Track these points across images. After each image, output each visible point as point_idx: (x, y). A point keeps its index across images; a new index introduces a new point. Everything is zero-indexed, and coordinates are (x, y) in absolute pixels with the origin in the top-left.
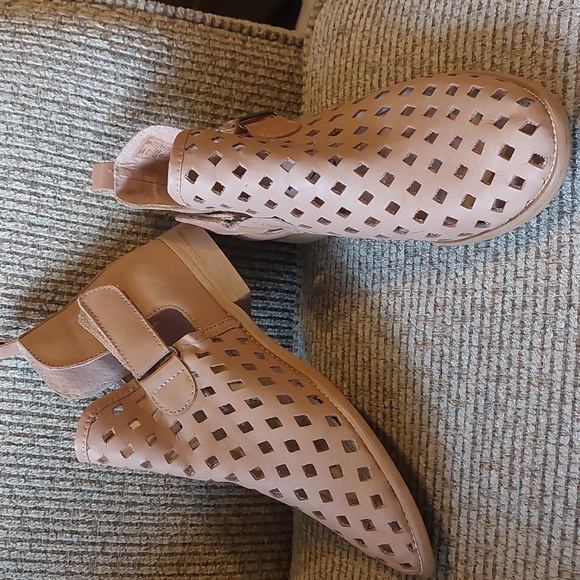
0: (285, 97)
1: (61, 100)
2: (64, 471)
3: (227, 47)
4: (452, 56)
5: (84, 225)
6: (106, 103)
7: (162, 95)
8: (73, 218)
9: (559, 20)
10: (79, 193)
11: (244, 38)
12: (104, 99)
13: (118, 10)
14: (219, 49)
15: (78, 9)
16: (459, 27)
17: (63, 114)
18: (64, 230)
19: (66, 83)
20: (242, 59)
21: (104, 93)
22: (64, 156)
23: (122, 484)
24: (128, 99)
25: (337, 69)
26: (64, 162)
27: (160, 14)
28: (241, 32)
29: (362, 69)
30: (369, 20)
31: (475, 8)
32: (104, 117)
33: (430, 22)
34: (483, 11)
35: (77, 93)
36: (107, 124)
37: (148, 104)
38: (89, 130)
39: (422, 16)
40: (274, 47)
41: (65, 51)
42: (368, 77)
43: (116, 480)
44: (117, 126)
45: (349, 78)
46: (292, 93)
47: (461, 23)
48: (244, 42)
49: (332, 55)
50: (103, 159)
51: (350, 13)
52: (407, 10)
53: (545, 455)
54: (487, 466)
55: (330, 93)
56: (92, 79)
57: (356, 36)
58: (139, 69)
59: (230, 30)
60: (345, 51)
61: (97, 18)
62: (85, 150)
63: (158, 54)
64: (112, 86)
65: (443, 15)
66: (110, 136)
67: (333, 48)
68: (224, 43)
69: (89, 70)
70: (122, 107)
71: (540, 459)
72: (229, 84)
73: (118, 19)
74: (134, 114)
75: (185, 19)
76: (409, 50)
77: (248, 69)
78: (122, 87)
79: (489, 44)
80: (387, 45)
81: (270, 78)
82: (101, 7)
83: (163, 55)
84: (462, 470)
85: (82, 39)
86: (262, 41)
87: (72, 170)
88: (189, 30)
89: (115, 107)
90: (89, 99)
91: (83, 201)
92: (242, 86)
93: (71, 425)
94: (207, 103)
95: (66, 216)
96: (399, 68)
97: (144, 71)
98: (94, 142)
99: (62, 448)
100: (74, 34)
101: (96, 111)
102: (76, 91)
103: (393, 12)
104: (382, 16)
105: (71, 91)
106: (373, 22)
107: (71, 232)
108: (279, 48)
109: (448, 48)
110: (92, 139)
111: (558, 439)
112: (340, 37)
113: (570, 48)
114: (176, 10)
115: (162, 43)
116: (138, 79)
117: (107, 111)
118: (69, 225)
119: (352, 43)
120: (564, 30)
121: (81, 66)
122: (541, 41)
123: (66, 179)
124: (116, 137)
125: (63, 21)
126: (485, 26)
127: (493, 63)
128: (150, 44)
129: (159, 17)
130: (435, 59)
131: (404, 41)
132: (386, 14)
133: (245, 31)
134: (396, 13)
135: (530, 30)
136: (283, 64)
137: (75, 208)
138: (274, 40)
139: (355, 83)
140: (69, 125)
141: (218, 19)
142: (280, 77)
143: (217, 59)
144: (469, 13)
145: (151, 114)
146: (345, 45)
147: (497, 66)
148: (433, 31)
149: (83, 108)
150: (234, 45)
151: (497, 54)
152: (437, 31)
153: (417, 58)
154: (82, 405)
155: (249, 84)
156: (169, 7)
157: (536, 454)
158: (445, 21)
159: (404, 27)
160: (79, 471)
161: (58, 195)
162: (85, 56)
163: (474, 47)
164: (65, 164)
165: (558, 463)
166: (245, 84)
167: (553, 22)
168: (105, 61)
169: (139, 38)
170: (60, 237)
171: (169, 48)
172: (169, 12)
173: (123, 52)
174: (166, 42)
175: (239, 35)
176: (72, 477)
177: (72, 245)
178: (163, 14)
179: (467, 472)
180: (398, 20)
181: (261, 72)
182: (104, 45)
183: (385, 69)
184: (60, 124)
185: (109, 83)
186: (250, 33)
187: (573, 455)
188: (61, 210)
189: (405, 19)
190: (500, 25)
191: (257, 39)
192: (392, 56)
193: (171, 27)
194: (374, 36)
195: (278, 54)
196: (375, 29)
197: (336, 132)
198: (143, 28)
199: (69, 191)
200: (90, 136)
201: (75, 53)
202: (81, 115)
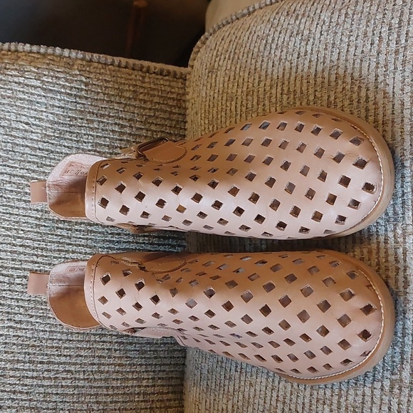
0: (175, 117)
1: (5, 124)
2: (10, 401)
3: (131, 82)
4: (286, 89)
5: (24, 216)
6: (39, 126)
7: (82, 119)
8: (15, 211)
9: (361, 64)
10: (20, 193)
11: (144, 75)
12: (38, 123)
13: (49, 57)
14: (124, 83)
15: (19, 57)
16: (291, 68)
17: (7, 135)
18: (9, 221)
19: (9, 112)
20: (142, 91)
21: (38, 118)
22: (8, 166)
23: (54, 409)
24: (56, 123)
25: (208, 98)
26: (8, 170)
27: (80, 59)
28: (141, 70)
29: (224, 98)
30: (230, 62)
31: (302, 54)
32: (38, 137)
33: (271, 64)
34: (308, 57)
35: (18, 120)
36: (40, 141)
37: (71, 126)
38: (27, 146)
39: (265, 60)
40: (166, 80)
41: (9, 89)
42: (228, 104)
43: (50, 407)
44: (48, 142)
45: (216, 105)
46: (179, 114)
47: (293, 65)
48: (144, 77)
49: (205, 88)
50: (38, 167)
51: (217, 57)
52: (255, 55)
53: (364, 396)
54: (321, 402)
55: (203, 115)
56: (28, 109)
57: (221, 73)
58: (64, 100)
59: (133, 69)
60: (213, 85)
61: (32, 64)
62: (24, 161)
63: (78, 89)
64: (44, 114)
65: (280, 59)
66: (43, 150)
67: (205, 83)
68: (128, 79)
69: (26, 102)
70: (52, 128)
71: (359, 399)
72: (132, 109)
73: (48, 64)
74: (60, 133)
75: (99, 62)
76: (256, 84)
77: (146, 98)
78: (52, 114)
79: (312, 82)
80: (241, 81)
81: (163, 104)
82: (36, 56)
83: (82, 90)
84: (303, 404)
85: (21, 80)
86: (157, 77)
87: (14, 176)
88: (102, 71)
89: (46, 129)
90: (27, 124)
91: (23, 198)
92: (142, 111)
93: (16, 366)
94: (116, 124)
95: (10, 210)
96: (249, 97)
97: (68, 101)
98: (31, 155)
99: (9, 384)
100: (16, 76)
101: (32, 132)
102: (17, 117)
103: (245, 55)
104: (238, 58)
105: (13, 118)
106: (232, 64)
107: (14, 222)
108: (170, 81)
109: (283, 84)
110: (29, 152)
111: (372, 383)
112: (210, 74)
113: (369, 85)
114: (92, 56)
115: (81, 81)
116: (63, 108)
117: (40, 132)
118: (13, 217)
119: (218, 79)
120: (365, 72)
121: (21, 99)
122: (349, 80)
123: (10, 182)
124: (47, 150)
125: (8, 67)
126: (309, 68)
127: (315, 95)
128: (72, 81)
129: (79, 62)
130: (274, 91)
131: (252, 78)
132: (241, 57)
133: (144, 69)
134: (248, 57)
135: (341, 71)
136: (172, 93)
137: (17, 204)
138: (165, 76)
139: (220, 108)
140: (11, 143)
141: (124, 60)
142: (171, 103)
143: (122, 91)
144: (298, 58)
145: (74, 133)
146: (214, 81)
147: (318, 98)
148: (272, 71)
149: (22, 130)
150: (135, 80)
151: (318, 89)
152: (276, 71)
153: (261, 90)
154: (24, 351)
155: (147, 109)
156: (87, 53)
157: (357, 395)
158: (281, 64)
159: (253, 68)
160: (22, 400)
161: (4, 195)
162: (23, 92)
163: (302, 83)
164: (9, 172)
165: (373, 402)
166: (144, 109)
167: (357, 66)
168: (39, 95)
169: (64, 78)
170: (6, 226)
171: (86, 85)
172: (87, 57)
173: (52, 88)
174: (84, 80)
175: (140, 73)
176: (17, 405)
177: (15, 232)
178: (82, 59)
179: (307, 406)
180: (249, 62)
181: (156, 100)
182: (38, 83)
183: (239, 98)
184: (5, 142)
185: (42, 111)
186: (148, 71)
187: (384, 397)
188: (6, 206)
189: (253, 61)
190: (320, 68)
191: (153, 75)
192: (245, 89)
193: (88, 69)
194: (233, 74)
195: (169, 86)
196: (233, 68)
197: (212, 158)
198: (67, 70)
199: (12, 191)
200: (27, 150)
201: (16, 90)
202: (21, 135)
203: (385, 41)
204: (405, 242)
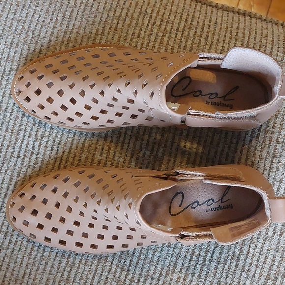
9: (41, 29)
120: (42, 34)
122: (30, 34)
135: (26, 26)
167: (38, 28)
203: (60, 22)
204: (41, 140)
